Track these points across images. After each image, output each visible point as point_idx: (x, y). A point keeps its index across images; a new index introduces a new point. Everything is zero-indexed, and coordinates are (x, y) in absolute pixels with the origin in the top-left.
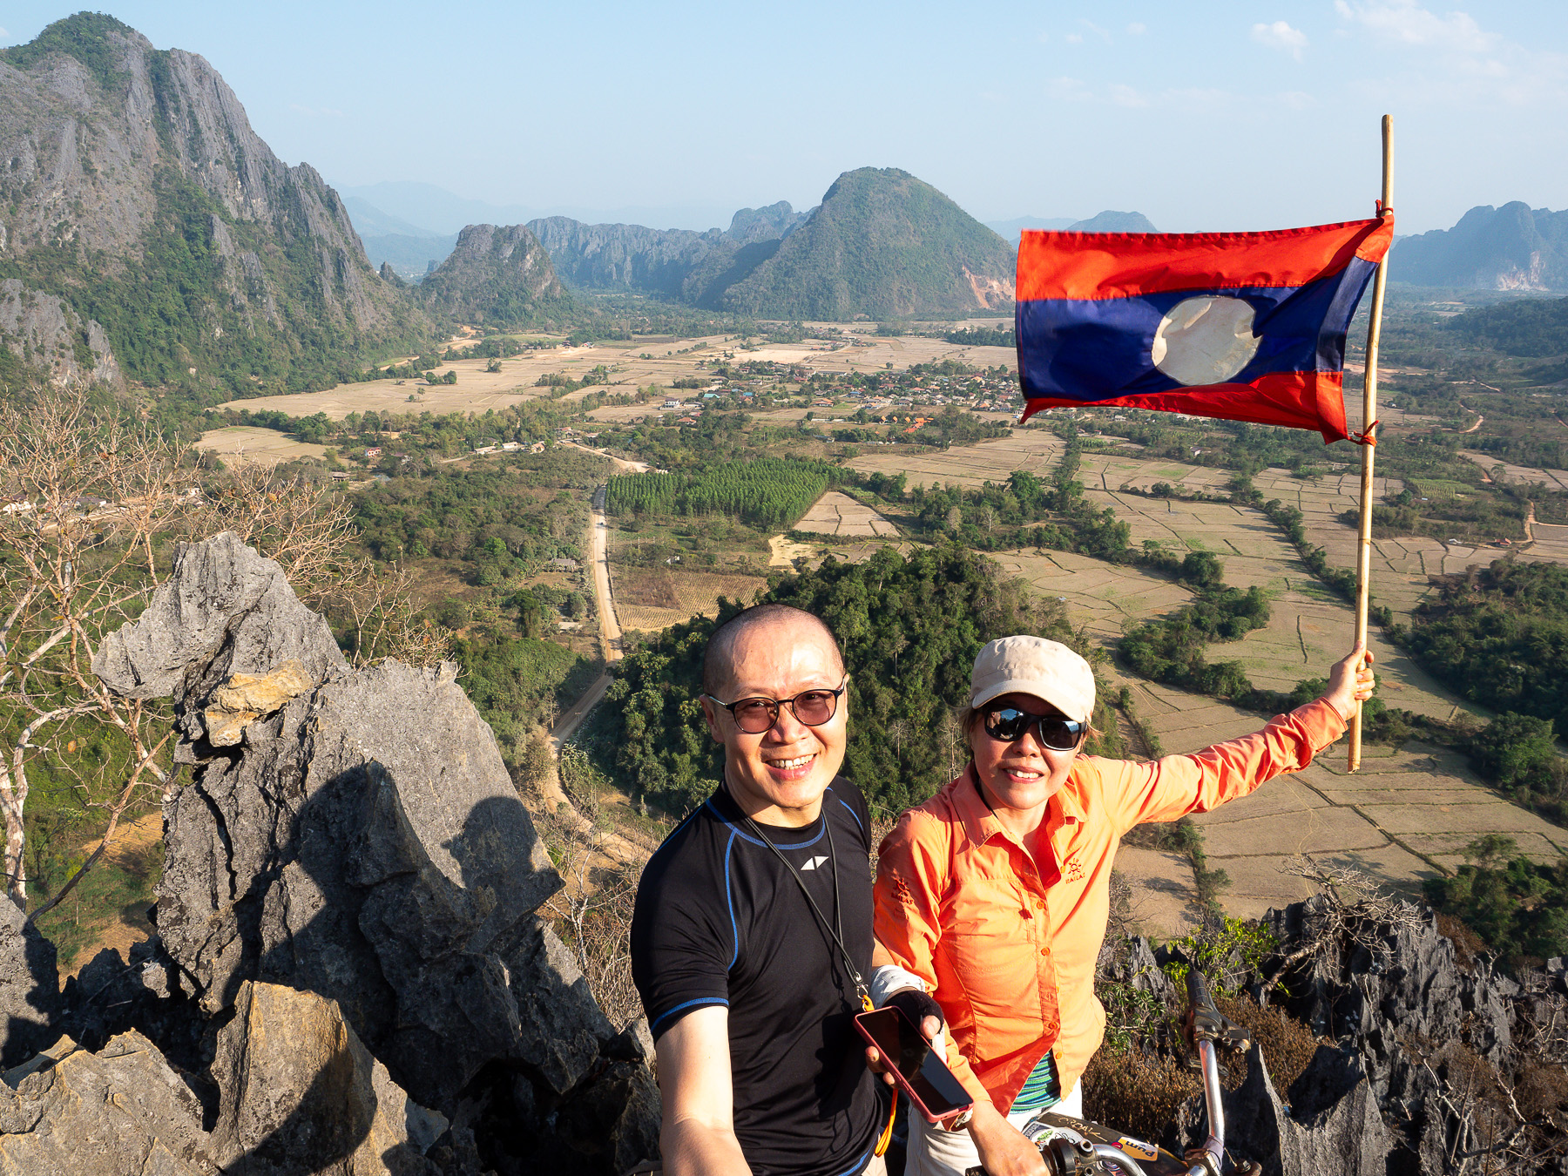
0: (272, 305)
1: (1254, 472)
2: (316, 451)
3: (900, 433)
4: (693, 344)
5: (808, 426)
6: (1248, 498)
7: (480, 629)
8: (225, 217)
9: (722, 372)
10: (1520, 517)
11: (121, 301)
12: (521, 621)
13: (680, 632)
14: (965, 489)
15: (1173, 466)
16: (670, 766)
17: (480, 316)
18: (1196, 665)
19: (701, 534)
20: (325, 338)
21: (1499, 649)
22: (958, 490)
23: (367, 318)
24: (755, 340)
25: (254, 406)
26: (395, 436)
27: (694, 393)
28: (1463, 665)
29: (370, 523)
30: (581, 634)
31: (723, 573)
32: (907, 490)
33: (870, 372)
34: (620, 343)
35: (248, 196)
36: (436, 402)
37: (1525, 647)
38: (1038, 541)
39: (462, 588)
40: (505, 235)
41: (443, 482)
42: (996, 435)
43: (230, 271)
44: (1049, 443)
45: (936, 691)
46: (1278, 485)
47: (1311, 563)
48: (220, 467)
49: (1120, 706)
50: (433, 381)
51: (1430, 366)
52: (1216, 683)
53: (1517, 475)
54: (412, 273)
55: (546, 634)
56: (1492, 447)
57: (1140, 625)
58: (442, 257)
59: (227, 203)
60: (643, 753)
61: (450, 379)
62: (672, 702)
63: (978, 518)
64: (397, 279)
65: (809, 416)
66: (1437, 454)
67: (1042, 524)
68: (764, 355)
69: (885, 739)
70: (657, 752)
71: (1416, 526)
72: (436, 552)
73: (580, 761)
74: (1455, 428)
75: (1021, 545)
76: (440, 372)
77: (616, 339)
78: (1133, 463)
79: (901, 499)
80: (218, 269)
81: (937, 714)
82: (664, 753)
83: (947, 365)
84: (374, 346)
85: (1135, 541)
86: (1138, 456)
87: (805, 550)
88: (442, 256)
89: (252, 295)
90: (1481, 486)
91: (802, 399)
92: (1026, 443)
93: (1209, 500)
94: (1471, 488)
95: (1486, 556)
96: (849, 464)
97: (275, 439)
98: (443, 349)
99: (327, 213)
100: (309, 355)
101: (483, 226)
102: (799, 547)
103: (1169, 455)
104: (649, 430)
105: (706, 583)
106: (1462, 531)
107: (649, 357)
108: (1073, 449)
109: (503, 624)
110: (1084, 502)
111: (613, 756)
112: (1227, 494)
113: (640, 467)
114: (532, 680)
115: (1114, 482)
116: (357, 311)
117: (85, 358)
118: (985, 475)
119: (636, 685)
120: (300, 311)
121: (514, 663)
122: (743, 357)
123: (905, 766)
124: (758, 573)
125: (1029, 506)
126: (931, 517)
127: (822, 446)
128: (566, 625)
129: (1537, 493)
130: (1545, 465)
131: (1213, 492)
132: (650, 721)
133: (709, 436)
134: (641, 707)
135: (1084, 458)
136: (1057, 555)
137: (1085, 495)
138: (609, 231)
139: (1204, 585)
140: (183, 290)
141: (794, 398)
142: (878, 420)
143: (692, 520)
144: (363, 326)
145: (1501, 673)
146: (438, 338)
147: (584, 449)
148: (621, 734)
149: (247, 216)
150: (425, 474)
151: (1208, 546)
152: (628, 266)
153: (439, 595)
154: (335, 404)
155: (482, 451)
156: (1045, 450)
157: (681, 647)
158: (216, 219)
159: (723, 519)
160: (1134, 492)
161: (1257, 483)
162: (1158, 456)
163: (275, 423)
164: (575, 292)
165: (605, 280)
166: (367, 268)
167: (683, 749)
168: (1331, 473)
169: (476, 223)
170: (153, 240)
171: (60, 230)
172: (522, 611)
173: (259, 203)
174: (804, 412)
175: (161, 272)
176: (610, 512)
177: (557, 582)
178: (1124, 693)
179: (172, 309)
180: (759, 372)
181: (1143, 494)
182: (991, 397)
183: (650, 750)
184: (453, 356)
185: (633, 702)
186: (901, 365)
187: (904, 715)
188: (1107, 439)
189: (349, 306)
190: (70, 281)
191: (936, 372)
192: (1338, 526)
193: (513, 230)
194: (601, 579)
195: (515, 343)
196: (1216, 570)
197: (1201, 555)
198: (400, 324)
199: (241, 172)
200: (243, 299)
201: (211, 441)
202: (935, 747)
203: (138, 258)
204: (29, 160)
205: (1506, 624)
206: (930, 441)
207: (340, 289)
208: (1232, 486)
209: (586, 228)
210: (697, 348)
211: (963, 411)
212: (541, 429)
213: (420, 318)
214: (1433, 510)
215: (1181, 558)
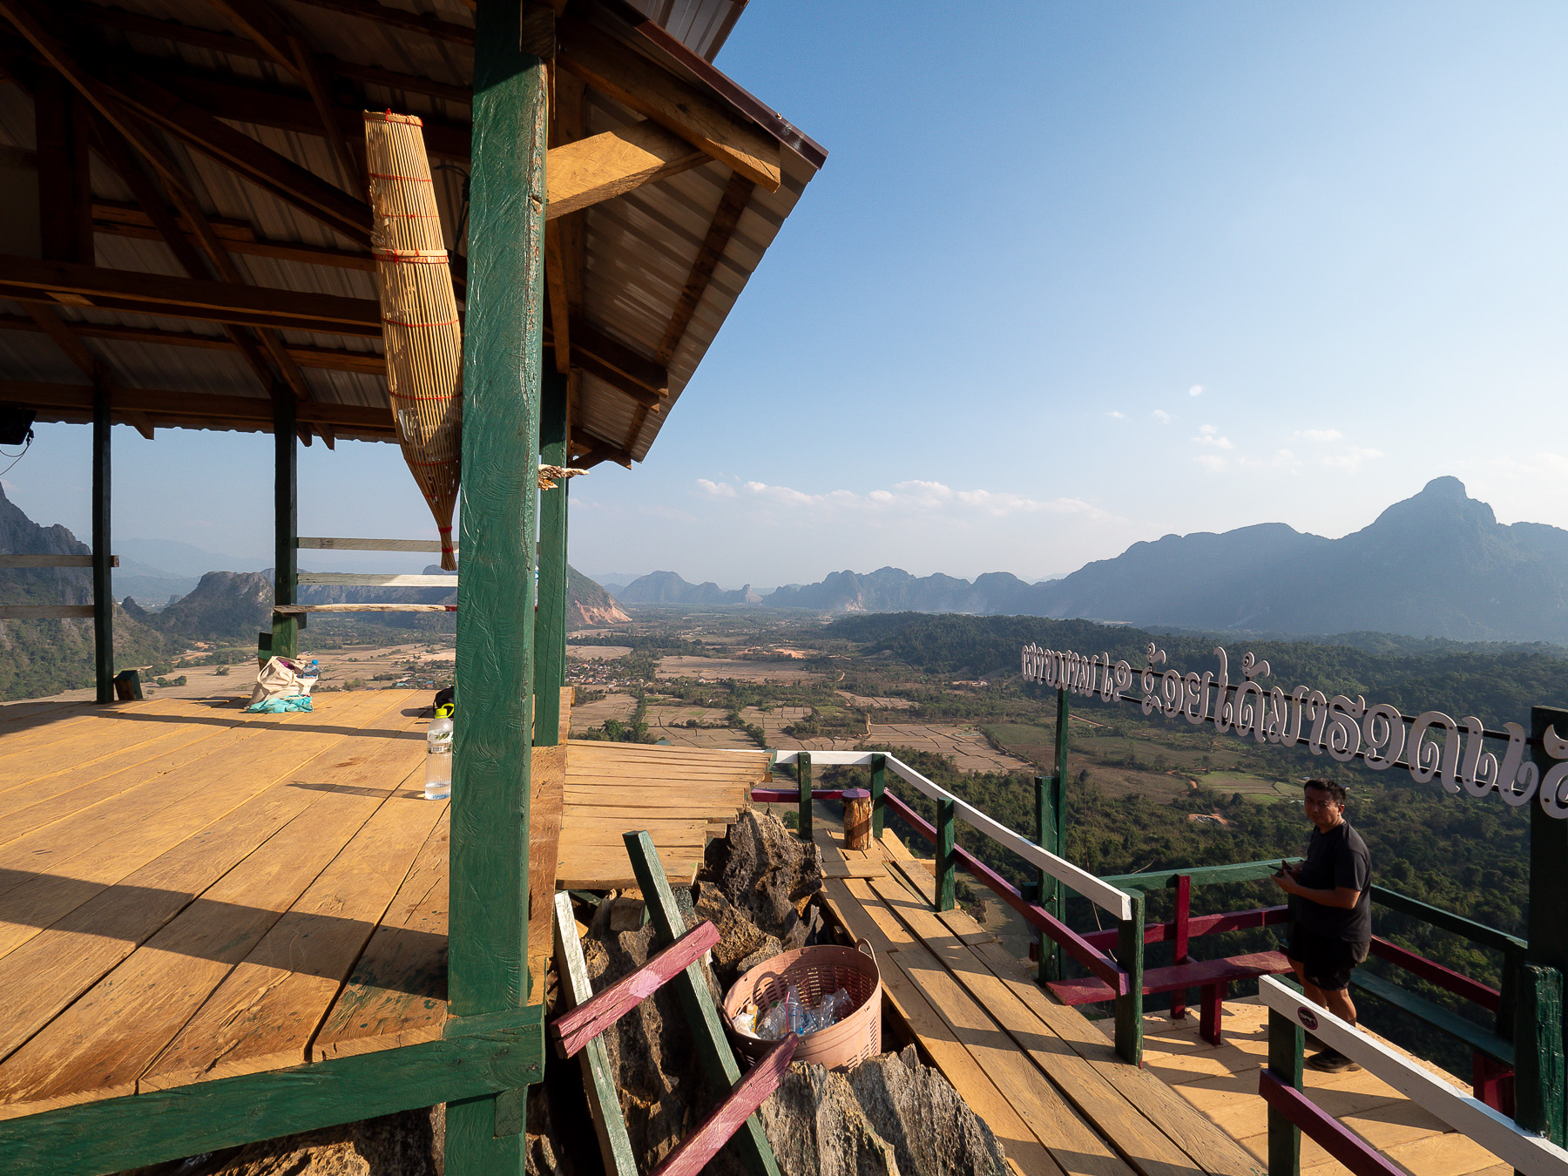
1: (739, 709)
4: (391, 650)
6: (737, 724)
9: (411, 668)
10: (864, 722)
15: (697, 709)
17: (213, 635)
24: (436, 647)
27: (388, 683)
34: (333, 650)
40: (242, 579)
42: (596, 699)
46: (752, 715)
50: (163, 684)
51: (820, 648)
53: (862, 701)
54: (154, 604)
56: (849, 688)
58: (184, 594)
61: (180, 680)
64: (138, 608)
66: (825, 693)
68: (443, 655)
71: (819, 732)
74: (833, 679)
76: (170, 676)
77: (330, 647)
78: (675, 709)
86: (679, 705)
90: (846, 708)
93: (717, 727)
94: (842, 710)
98: (177, 660)
100: (39, 668)
101: (224, 573)
103: (695, 703)
106: (840, 732)
107: (355, 659)
108: (642, 703)
115: (666, 721)
118: (589, 723)
122: (430, 658)
129: (870, 709)
130: (873, 695)
131: (719, 722)
135: (648, 709)
137: (649, 730)
146: (173, 652)
156: (626, 706)
160: (677, 726)
161: (741, 715)
162: (689, 704)
168: (778, 707)
180: (440, 666)
181: (682, 727)
184: (184, 665)
188: (661, 697)
193: (249, 576)
195: (243, 653)
198: (136, 642)
208: (729, 718)
210: (393, 653)
213: (157, 637)
214: (826, 722)
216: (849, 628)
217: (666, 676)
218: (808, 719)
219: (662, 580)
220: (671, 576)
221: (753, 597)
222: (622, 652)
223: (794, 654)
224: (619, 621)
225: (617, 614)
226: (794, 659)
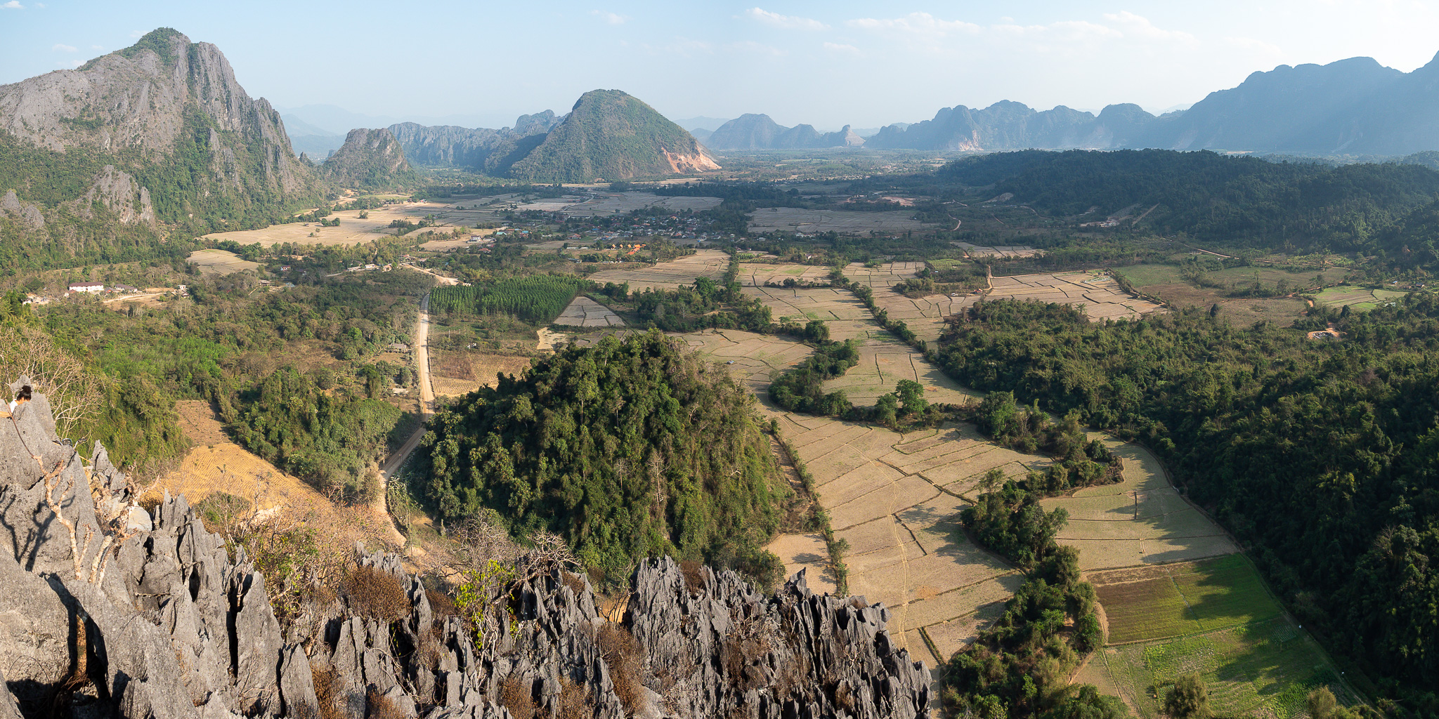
0: (237, 178)
1: (843, 266)
2: (252, 266)
3: (624, 255)
4: (491, 200)
5: (563, 252)
6: (841, 283)
7: (342, 389)
8: (217, 129)
9: (508, 218)
10: (985, 275)
11: (159, 176)
12: (367, 386)
13: (472, 397)
14: (667, 291)
15: (795, 267)
16: (463, 497)
17: (357, 184)
18: (818, 396)
19: (491, 328)
20: (265, 198)
21: (982, 355)
22: (663, 292)
23: (290, 185)
24: (531, 197)
25: (221, 237)
26: (300, 258)
27: (490, 232)
28: (966, 368)
29: (279, 314)
30: (407, 397)
31: (506, 355)
32: (630, 293)
33: (604, 215)
34: (443, 200)
35: (230, 117)
36: (327, 238)
37: (994, 352)
38: (714, 323)
39: (333, 360)
40: (375, 134)
41: (326, 289)
42: (686, 254)
43: (217, 159)
44: (720, 257)
45: (645, 436)
46: (858, 273)
47: (880, 319)
48: (198, 273)
49: (772, 432)
50: (326, 224)
51: (932, 195)
52: (830, 407)
53: (981, 252)
54: (318, 157)
55: (384, 396)
56: (967, 238)
57: (782, 373)
58: (337, 149)
59: (219, 121)
60: (444, 487)
61: (336, 223)
62: (464, 448)
63: (676, 310)
64: (309, 161)
65: (565, 246)
66: (940, 245)
67: (716, 312)
68: (535, 206)
69: (612, 474)
70: (453, 487)
71: (934, 288)
72: (318, 336)
73: (401, 491)
74: (948, 228)
75: (703, 327)
76: (330, 218)
77: (442, 197)
78: (771, 267)
79: (626, 299)
80: (210, 159)
81: (647, 452)
82: (458, 487)
83: (654, 209)
84: (293, 202)
85: (775, 318)
86: (775, 262)
87: (562, 338)
88: (338, 145)
89: (227, 172)
90: (964, 261)
91: (560, 235)
92: (705, 258)
93: (818, 286)
94: (959, 262)
95: (970, 300)
96: (590, 278)
97: (230, 258)
98: (333, 204)
99: (272, 125)
100: (255, 208)
101: (362, 129)
102: (557, 335)
103: (792, 260)
104: (459, 256)
105: (494, 362)
106: (957, 287)
107: (462, 209)
108: (734, 261)
109: (356, 388)
110: (742, 295)
111: (423, 489)
112: (828, 282)
113: (453, 282)
114: (373, 429)
115: (762, 279)
116: (284, 181)
117: (138, 208)
118: (680, 280)
119: (441, 436)
120: (252, 182)
121: (361, 416)
122: (524, 207)
123: (627, 493)
124: (529, 355)
125: (708, 300)
126: (644, 311)
127: (573, 265)
128: (397, 391)
129: (991, 261)
130: (993, 245)
131: (820, 281)
132: (449, 463)
133: (499, 260)
134: (444, 452)
135: (741, 266)
136: (727, 332)
137: (744, 289)
138: (440, 130)
139: (819, 342)
140: (191, 170)
141: (555, 235)
142: (609, 247)
143: (486, 318)
144: (287, 190)
145: (985, 368)
146: (331, 197)
147: (417, 269)
148: (429, 473)
149: (229, 128)
150: (316, 283)
151: (820, 316)
152: (451, 151)
153: (317, 365)
154: (267, 238)
155: (352, 270)
156: (717, 262)
157: (472, 408)
158: (213, 130)
159: (506, 317)
160: (773, 286)
161: (845, 273)
162: (786, 261)
163: (232, 248)
164: (417, 168)
165: (436, 160)
166: (292, 156)
167: (472, 485)
168: (887, 262)
169: (357, 127)
170: (179, 143)
171: (135, 139)
172: (368, 380)
173: (236, 121)
174: (562, 243)
175: (181, 160)
176: (431, 312)
177: (393, 360)
178: (774, 423)
179: (184, 181)
180: (534, 217)
181: (779, 287)
182: (682, 229)
183: (449, 485)
184: (339, 209)
185: (438, 449)
186: (625, 210)
187: (624, 455)
188: (755, 253)
189: (280, 178)
190: (136, 165)
191: (648, 214)
192: (892, 294)
193: (379, 131)
194: (422, 358)
195: (378, 200)
196: (825, 332)
197: (815, 323)
198: (309, 189)
199: (228, 104)
200: (222, 175)
201: (197, 256)
202: (646, 478)
203: (170, 153)
204: (126, 103)
205: (984, 339)
206: (644, 260)
207: (276, 168)
208: (831, 276)
209: (425, 129)
210: (494, 202)
211: (665, 239)
212: (390, 256)
213: (320, 186)
214: (942, 278)
215: (804, 327)
216: (966, 170)
217: (760, 230)
218: (921, 275)
219: (751, 124)
220: (762, 119)
221: (854, 139)
222: (711, 202)
223: (902, 202)
224: (708, 170)
225: (705, 162)
226: (903, 208)
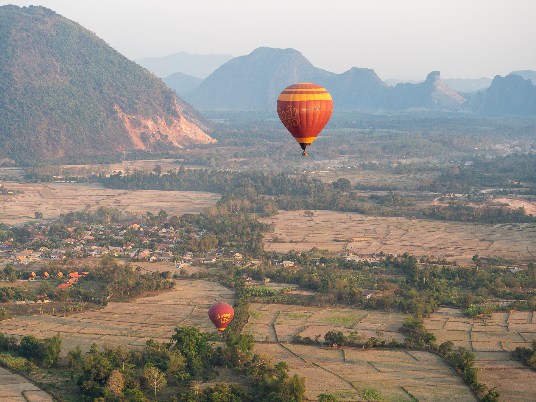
3: (53, 290)
6: (421, 341)
14: (126, 350)
32: (63, 354)
33: (17, 223)
44: (216, 293)
63: (142, 381)
78: (303, 311)
83: (101, 212)
86: (309, 303)
92: (190, 295)
103: (340, 301)
108: (240, 300)
110: (255, 357)
112: (400, 339)
115: (286, 333)
118: (147, 333)
125: (196, 364)
126: (90, 384)
142: (27, 276)
160: (308, 342)
161: (429, 325)
162: (329, 302)
181: (316, 343)
182: (151, 246)
186: (51, 214)
188: (276, 287)
208: (405, 330)
211: (121, 263)
225: (188, 132)
